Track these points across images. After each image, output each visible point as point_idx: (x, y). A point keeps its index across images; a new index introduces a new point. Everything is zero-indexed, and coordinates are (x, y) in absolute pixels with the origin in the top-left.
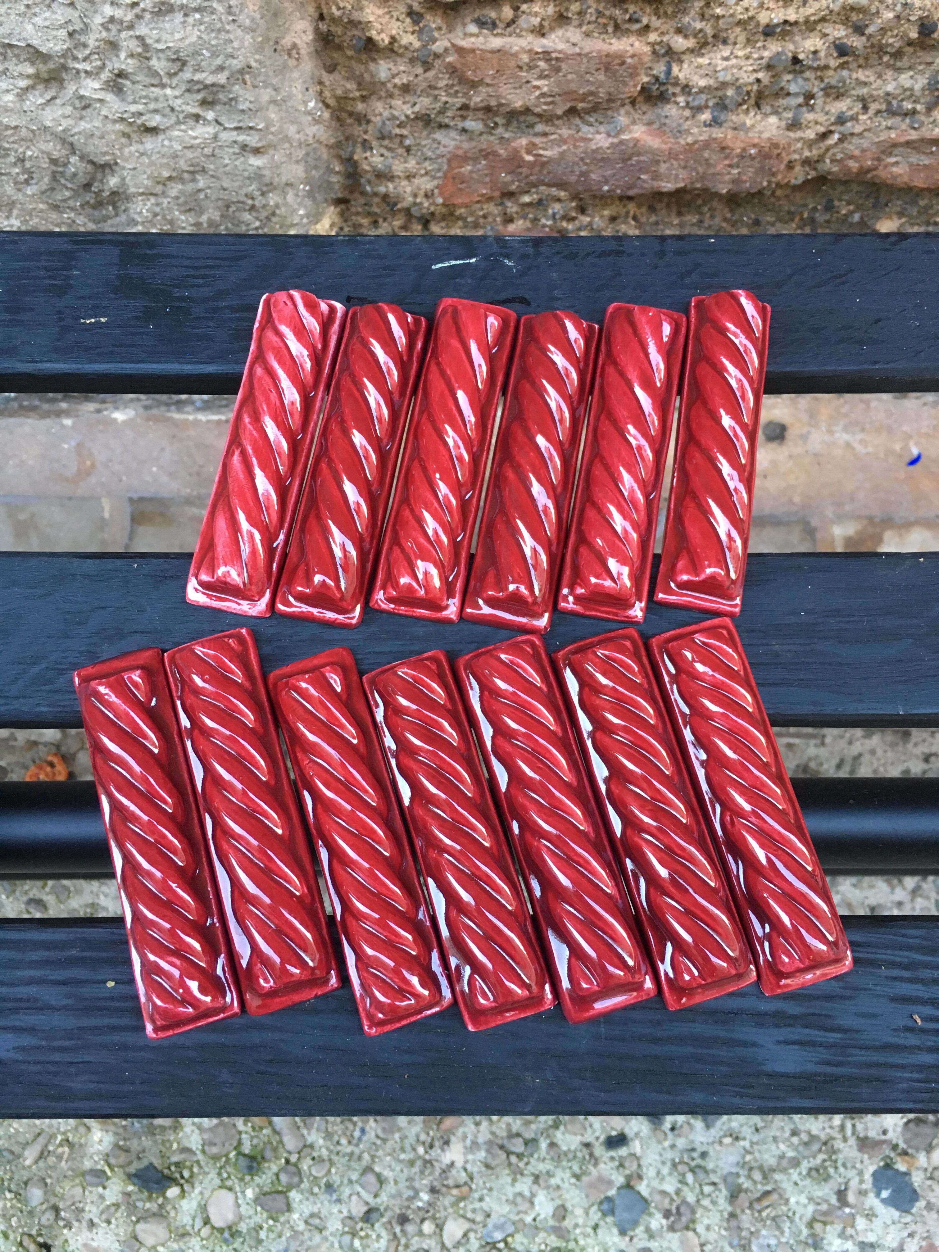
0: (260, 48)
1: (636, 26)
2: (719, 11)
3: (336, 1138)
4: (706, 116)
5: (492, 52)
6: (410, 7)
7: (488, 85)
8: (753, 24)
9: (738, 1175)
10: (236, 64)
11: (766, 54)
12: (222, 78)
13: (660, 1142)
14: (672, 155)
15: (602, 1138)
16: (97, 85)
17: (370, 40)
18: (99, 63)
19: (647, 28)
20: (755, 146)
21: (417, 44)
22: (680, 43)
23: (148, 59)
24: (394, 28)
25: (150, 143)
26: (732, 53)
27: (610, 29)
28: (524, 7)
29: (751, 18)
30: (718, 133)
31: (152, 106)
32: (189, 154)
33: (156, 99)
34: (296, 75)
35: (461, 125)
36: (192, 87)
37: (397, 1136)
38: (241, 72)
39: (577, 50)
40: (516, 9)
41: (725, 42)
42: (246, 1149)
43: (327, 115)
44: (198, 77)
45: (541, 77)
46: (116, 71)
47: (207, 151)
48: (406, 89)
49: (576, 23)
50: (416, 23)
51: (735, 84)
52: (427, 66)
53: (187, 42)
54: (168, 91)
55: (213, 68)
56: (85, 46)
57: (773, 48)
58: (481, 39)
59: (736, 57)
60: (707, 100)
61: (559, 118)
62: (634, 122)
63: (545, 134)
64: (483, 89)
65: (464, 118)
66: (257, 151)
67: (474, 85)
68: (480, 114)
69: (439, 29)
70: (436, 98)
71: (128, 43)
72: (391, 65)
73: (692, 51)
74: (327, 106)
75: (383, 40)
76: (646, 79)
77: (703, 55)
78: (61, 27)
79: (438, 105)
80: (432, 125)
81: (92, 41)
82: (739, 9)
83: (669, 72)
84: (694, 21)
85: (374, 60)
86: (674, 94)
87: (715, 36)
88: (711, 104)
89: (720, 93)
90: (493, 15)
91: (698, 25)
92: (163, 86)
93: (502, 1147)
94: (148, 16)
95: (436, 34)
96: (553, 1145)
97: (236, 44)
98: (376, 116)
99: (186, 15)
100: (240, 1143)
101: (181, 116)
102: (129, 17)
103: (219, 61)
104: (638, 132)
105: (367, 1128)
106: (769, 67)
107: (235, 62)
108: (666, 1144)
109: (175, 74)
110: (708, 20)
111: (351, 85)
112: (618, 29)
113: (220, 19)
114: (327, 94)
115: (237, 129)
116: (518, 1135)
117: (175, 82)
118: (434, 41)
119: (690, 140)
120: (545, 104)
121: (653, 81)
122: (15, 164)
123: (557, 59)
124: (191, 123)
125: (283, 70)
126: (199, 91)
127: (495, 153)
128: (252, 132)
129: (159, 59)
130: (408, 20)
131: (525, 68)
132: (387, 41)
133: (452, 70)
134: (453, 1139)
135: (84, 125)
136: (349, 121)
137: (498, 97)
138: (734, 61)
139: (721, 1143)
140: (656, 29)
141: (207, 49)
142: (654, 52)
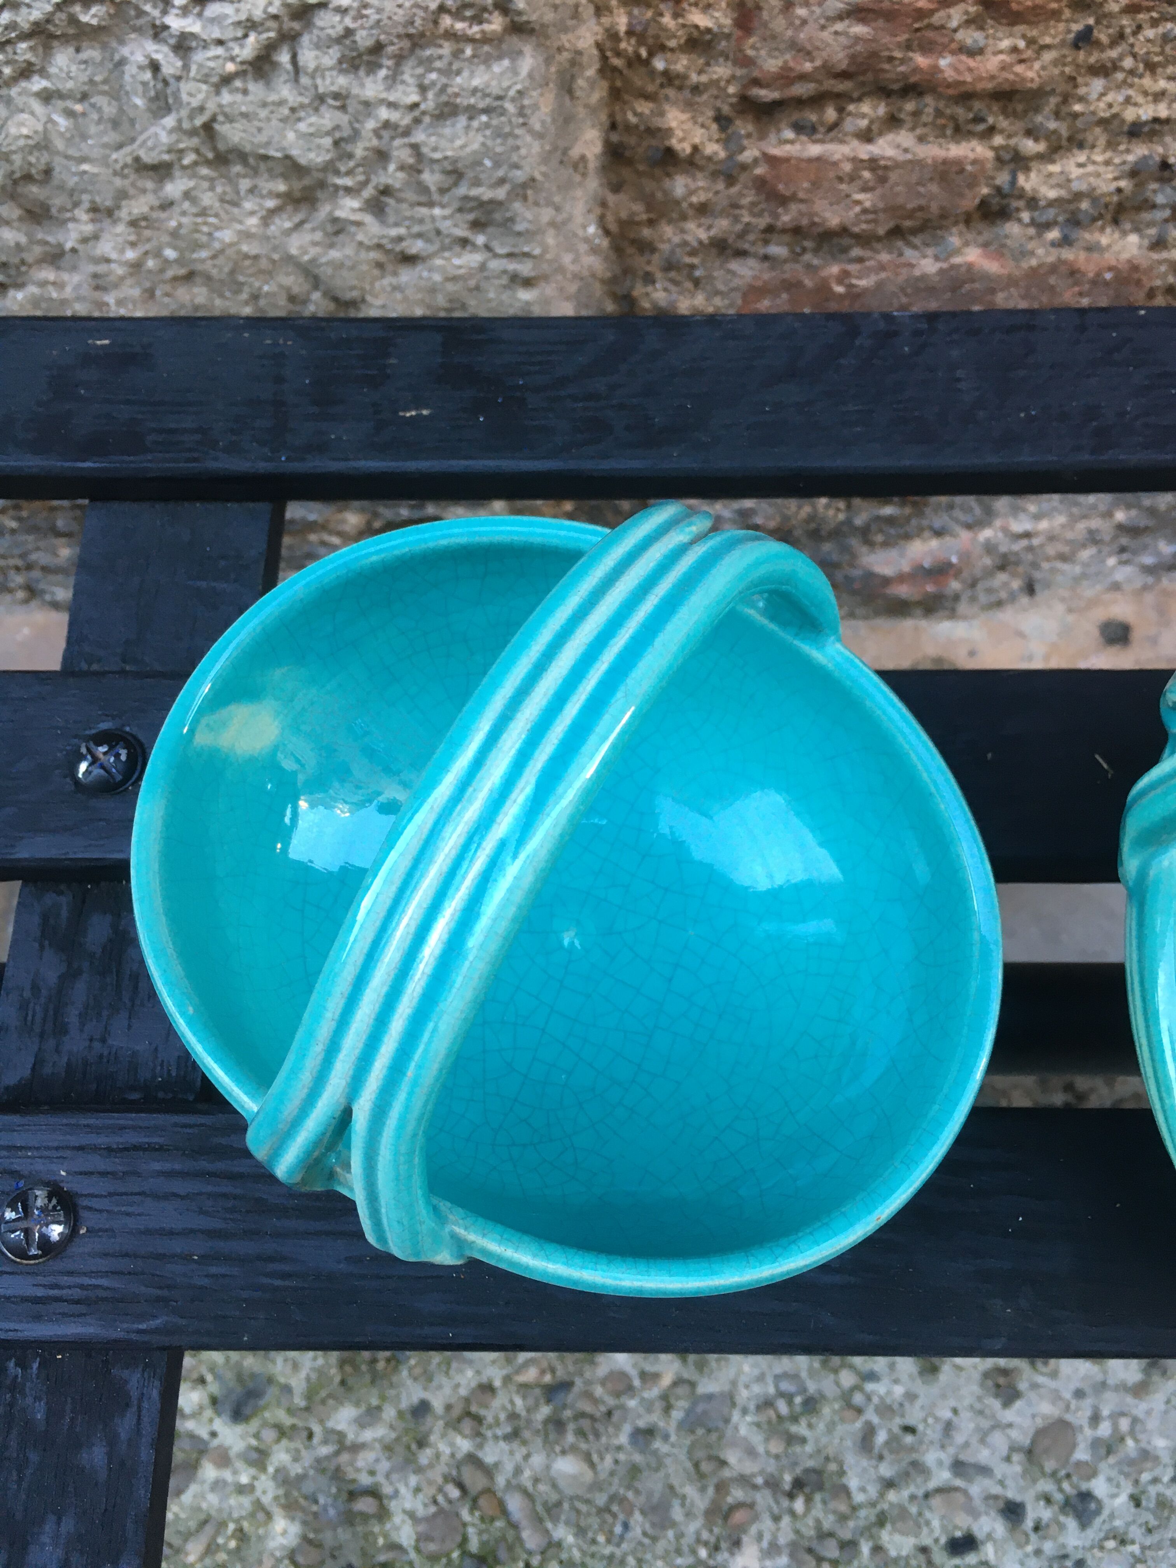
0: (545, 159)
1: (981, 127)
2: (1078, 108)
3: (590, 1535)
4: (1054, 234)
5: (810, 160)
6: (718, 110)
7: (802, 201)
8: (1116, 123)
10: (519, 176)
11: (1131, 158)
12: (500, 193)
13: (1020, 1546)
14: (1011, 281)
15: (943, 1540)
16: (356, 204)
17: (669, 152)
18: (361, 178)
19: (992, 130)
20: (1110, 269)
21: (722, 154)
22: (1030, 146)
23: (419, 172)
24: (698, 136)
25: (406, 276)
26: (1089, 158)
27: (949, 132)
28: (851, 108)
29: (1115, 116)
30: (1068, 254)
31: (416, 229)
32: (450, 287)
33: (421, 221)
34: (579, 193)
35: (762, 251)
36: (465, 205)
37: (670, 1534)
38: (524, 186)
39: (909, 156)
40: (841, 110)
41: (1081, 146)
42: (474, 1546)
43: (605, 243)
44: (474, 192)
45: (865, 189)
46: (381, 188)
47: (472, 283)
48: (703, 209)
49: (909, 125)
50: (723, 129)
51: (1090, 195)
52: (731, 180)
53: (468, 150)
54: (437, 211)
55: (493, 181)
56: (350, 156)
57: (1139, 151)
58: (798, 147)
59: (1094, 163)
60: (1057, 215)
61: (879, 239)
62: (967, 244)
63: (860, 260)
64: (794, 207)
65: (766, 242)
66: (528, 283)
67: (784, 201)
68: (786, 238)
69: (749, 136)
70: (736, 219)
71: (401, 153)
72: (689, 181)
73: (1041, 157)
74: (607, 232)
75: (684, 150)
76: (985, 191)
77: (1053, 162)
78: (328, 133)
79: (739, 227)
80: (729, 251)
81: (359, 151)
82: (1102, 105)
83: (1013, 181)
84: (1048, 119)
85: (669, 175)
86: (1018, 210)
87: (1070, 139)
88: (1060, 219)
89: (1072, 207)
90: (814, 117)
91: (1052, 125)
92: (431, 204)
93: (810, 1551)
94: (427, 119)
95: (745, 142)
96: (877, 1549)
97: (523, 152)
98: (663, 242)
99: (471, 118)
100: (465, 1540)
101: (447, 241)
102: (406, 120)
103: (500, 173)
104: (972, 255)
105: (632, 1523)
106: (1134, 173)
107: (518, 173)
108: (1029, 1549)
109: (448, 190)
110: (1064, 119)
111: (638, 207)
112: (960, 132)
113: (510, 122)
114: (610, 218)
115: (510, 255)
116: (831, 1535)
117: (446, 199)
118: (743, 149)
119: (1034, 262)
120: (868, 222)
121: (993, 192)
122: (246, 303)
123: (886, 168)
124: (457, 249)
125: (566, 187)
126: (471, 210)
127: (799, 284)
128: (526, 259)
129: (432, 171)
130: (714, 126)
131: (846, 179)
132: (688, 150)
133: (761, 184)
134: (745, 1539)
135: (334, 254)
136: (630, 250)
137: (812, 215)
138: (1090, 168)
139: (1102, 1548)
140: (1002, 132)
141: (490, 158)
142: (999, 159)
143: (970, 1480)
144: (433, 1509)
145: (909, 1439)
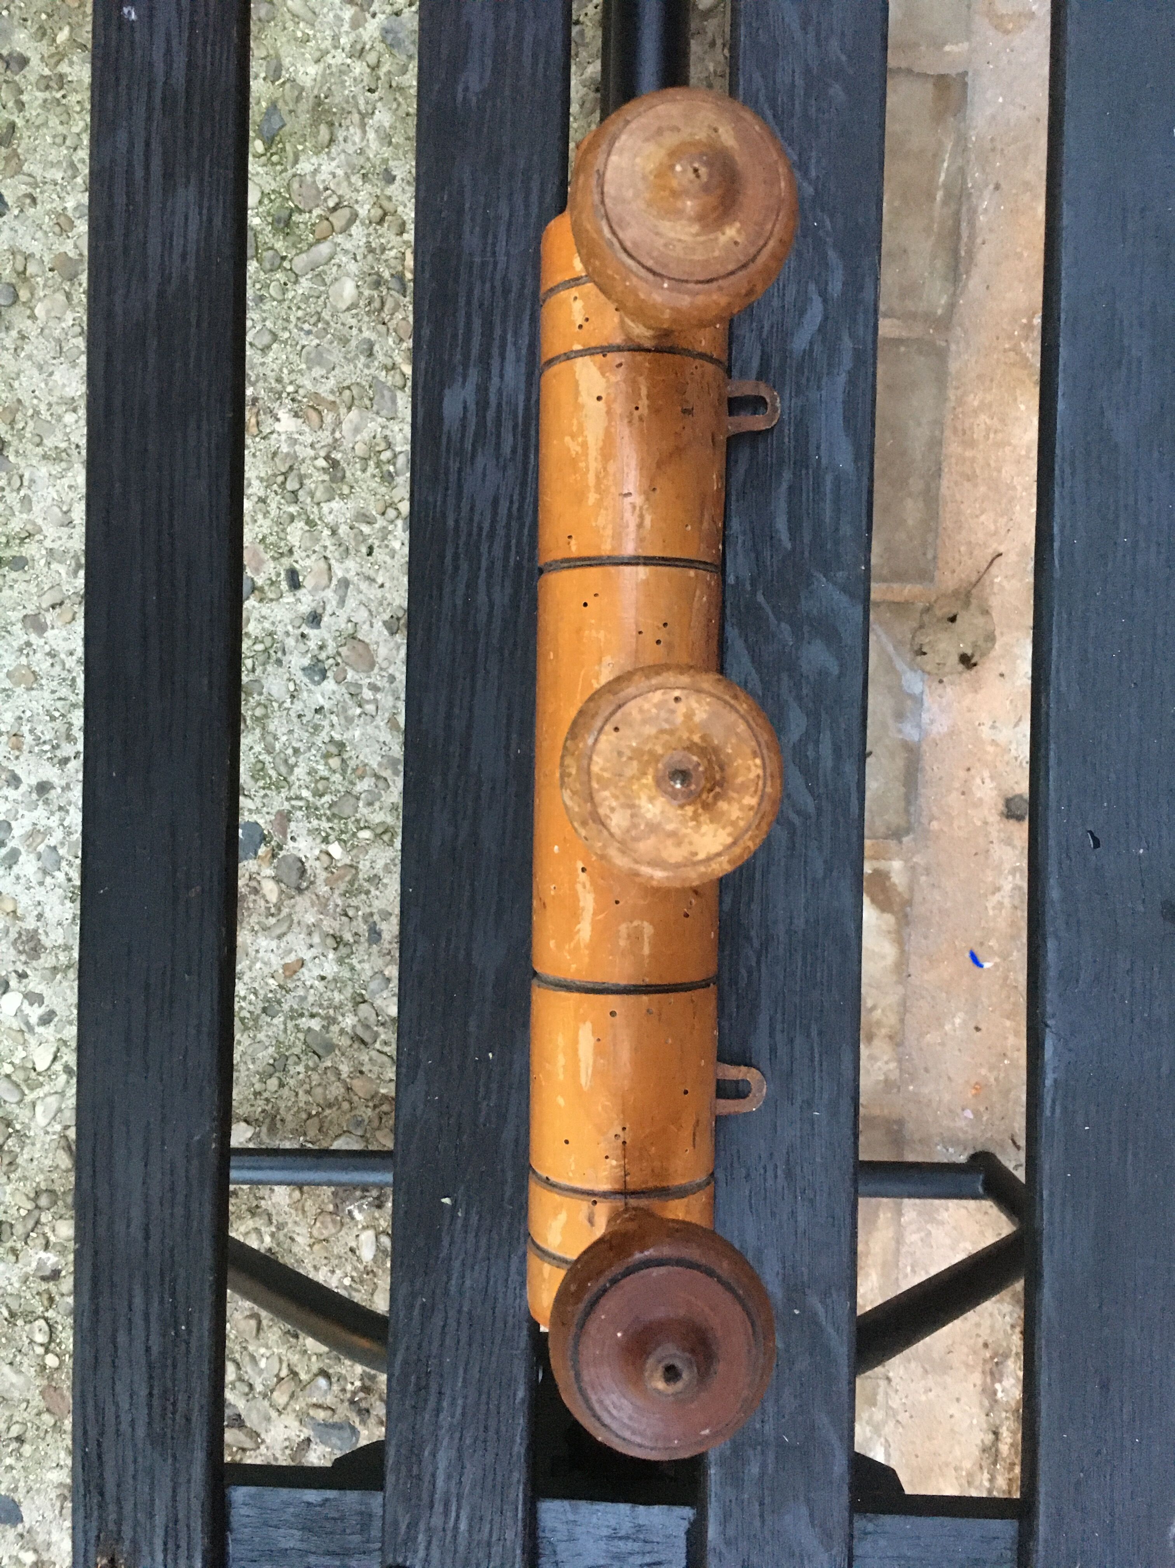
3: (303, 306)
9: (260, 694)
13: (292, 622)
15: (297, 566)
37: (304, 366)
42: (296, 218)
93: (291, 468)
96: (292, 518)
100: (301, 211)
105: (311, 337)
108: (290, 628)
116: (302, 485)
134: (300, 421)
139: (289, 680)
143: (335, 591)
144: (321, 187)
145: (364, 550)
